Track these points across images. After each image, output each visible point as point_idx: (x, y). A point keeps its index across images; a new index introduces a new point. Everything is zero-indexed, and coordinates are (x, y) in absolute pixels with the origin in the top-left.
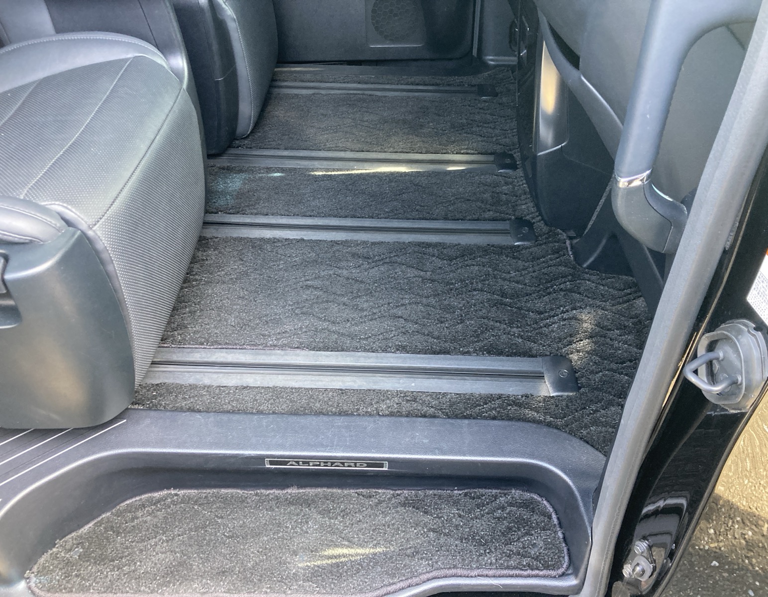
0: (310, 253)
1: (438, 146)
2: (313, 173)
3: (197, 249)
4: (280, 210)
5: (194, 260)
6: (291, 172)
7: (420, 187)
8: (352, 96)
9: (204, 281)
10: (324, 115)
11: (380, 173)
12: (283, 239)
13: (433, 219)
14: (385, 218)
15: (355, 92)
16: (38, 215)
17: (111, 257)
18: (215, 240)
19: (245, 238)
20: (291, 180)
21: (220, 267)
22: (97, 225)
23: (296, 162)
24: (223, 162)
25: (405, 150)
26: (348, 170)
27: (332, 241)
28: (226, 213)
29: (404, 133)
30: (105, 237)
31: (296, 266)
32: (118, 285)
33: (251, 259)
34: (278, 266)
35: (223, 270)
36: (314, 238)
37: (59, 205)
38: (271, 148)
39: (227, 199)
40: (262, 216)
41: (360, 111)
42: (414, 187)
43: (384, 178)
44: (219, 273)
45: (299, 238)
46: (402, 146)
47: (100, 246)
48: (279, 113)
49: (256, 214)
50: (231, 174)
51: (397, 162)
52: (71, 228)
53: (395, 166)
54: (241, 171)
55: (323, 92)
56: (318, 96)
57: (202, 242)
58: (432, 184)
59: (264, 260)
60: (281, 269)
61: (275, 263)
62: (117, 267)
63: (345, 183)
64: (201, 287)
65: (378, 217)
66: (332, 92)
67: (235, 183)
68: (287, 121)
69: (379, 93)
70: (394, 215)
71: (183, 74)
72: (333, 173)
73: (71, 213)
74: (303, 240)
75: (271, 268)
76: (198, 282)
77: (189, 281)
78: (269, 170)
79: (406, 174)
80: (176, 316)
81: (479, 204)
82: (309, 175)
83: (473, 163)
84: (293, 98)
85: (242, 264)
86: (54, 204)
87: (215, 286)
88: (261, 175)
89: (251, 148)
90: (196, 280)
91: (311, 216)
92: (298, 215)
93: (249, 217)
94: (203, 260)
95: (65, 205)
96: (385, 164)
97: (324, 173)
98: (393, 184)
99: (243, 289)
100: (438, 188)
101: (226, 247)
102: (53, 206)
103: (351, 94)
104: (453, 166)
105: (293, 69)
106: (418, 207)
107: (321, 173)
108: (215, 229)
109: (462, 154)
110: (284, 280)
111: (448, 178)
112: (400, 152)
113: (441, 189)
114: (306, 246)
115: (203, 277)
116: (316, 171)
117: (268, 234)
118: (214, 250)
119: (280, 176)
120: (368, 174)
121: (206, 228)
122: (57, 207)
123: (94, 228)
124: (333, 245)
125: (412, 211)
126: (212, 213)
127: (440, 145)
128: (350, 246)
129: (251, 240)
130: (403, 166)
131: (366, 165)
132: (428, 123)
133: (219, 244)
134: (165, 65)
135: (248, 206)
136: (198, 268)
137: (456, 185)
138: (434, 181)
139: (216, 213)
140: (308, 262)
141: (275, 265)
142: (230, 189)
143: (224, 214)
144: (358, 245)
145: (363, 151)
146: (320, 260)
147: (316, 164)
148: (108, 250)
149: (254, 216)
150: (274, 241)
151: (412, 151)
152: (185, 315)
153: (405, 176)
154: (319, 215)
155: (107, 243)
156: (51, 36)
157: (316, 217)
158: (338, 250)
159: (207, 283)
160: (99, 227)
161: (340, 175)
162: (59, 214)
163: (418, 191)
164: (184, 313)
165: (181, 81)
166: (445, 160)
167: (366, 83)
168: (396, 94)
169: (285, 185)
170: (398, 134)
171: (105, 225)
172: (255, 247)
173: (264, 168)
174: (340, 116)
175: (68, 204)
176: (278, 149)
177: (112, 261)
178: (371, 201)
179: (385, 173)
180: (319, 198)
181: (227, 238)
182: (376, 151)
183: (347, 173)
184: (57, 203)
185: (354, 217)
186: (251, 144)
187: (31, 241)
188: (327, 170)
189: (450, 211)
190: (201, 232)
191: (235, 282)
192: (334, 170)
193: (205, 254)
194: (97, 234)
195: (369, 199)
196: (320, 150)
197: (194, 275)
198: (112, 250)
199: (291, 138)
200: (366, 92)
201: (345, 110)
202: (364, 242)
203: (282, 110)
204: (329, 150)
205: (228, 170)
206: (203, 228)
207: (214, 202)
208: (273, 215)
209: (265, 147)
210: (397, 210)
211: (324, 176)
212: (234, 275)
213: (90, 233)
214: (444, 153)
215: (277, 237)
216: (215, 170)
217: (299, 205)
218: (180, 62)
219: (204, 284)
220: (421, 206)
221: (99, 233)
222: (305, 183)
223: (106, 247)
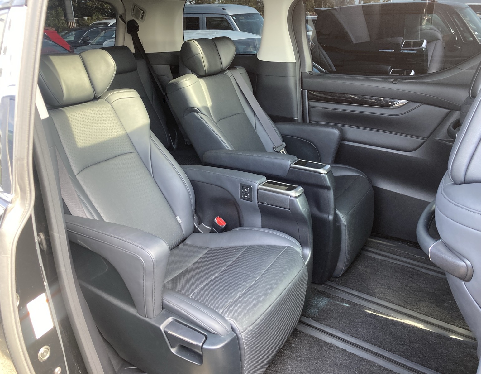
0: (346, 360)
1: (450, 319)
2: (366, 311)
3: (291, 336)
4: (340, 327)
5: (288, 342)
6: (354, 306)
7: (427, 342)
8: (406, 268)
9: (288, 356)
10: (386, 276)
11: (406, 324)
12: (335, 346)
13: (428, 367)
14: (398, 355)
15: (409, 265)
16: (223, 324)
17: (244, 347)
18: (301, 333)
19: (316, 338)
20: (352, 311)
21: (298, 351)
22: (243, 333)
23: (359, 301)
24: (321, 288)
25: (427, 314)
26: (387, 315)
27: (361, 357)
28: (312, 319)
29: (430, 302)
30: (245, 339)
31: (336, 365)
32: (243, 360)
33: (315, 352)
34: (327, 361)
35: (299, 353)
36: (352, 352)
37: (232, 321)
38: (349, 288)
39: (315, 311)
40: (329, 328)
41: (408, 279)
42: (424, 341)
43: (407, 328)
44: (296, 354)
45: (344, 348)
46: (425, 311)
47: (241, 342)
48: (361, 267)
49: (327, 325)
50: (323, 297)
51: (418, 320)
52: (233, 332)
53: (416, 322)
54: (328, 296)
55: (390, 260)
56: (386, 262)
57: (295, 333)
58: (436, 343)
59: (321, 355)
60: (328, 364)
61: (326, 359)
62: (246, 352)
63: (382, 323)
64: (285, 358)
65: (394, 352)
66: (395, 262)
67: (322, 303)
68: (364, 273)
69: (424, 271)
70: (404, 355)
71: (308, 257)
72: (377, 314)
73: (236, 325)
74: (345, 350)
75: (323, 361)
76: (285, 355)
77: (281, 353)
78: (344, 301)
79: (421, 330)
80: (268, 370)
81: (462, 368)
82: (364, 311)
83: (469, 338)
84: (371, 260)
85: (309, 353)
86: (231, 320)
87: (292, 361)
88: (337, 302)
89: (338, 284)
90: (284, 354)
91: (355, 337)
92: (348, 334)
93: (322, 326)
94: (291, 343)
95: (234, 321)
96: (411, 319)
97: (372, 313)
98: (411, 334)
99: (305, 368)
100: (439, 347)
101: (305, 339)
102: (230, 320)
103: (406, 266)
104: (455, 335)
105: (378, 241)
106: (421, 356)
107: (370, 312)
108: (304, 327)
109: (464, 329)
110: (327, 371)
111: (448, 342)
112: (423, 314)
113: (441, 349)
114: (346, 355)
115: (288, 353)
116: (368, 310)
117: (329, 340)
118: (299, 339)
119: (347, 306)
120: (398, 322)
121: (300, 325)
122: (231, 321)
123: (242, 334)
124: (361, 361)
125: (417, 357)
126: (305, 316)
127: (451, 318)
128: (371, 365)
129: (318, 340)
130: (421, 324)
131: (399, 315)
132: (449, 300)
133: (302, 337)
134: (300, 253)
135: (324, 319)
136: (287, 347)
137: (452, 350)
138: (438, 342)
139: (308, 317)
140: (343, 366)
141: (325, 360)
142: (319, 306)
143: (311, 320)
144: (376, 366)
145: (400, 306)
146: (350, 367)
147: (370, 305)
148: (244, 344)
149: (325, 326)
150: (330, 345)
151: (431, 316)
152: (272, 372)
153: (421, 331)
154: (360, 338)
155: (245, 342)
156: (259, 228)
157: (358, 339)
158: (362, 365)
159: (289, 357)
160: (244, 334)
161: (381, 317)
162: (231, 324)
163: (425, 344)
164: (272, 371)
165: (305, 261)
166: (452, 330)
167: (418, 261)
168: (434, 274)
169: (348, 313)
170: (426, 302)
171: (247, 333)
172: (319, 345)
173: (341, 299)
174: (395, 279)
175: (236, 321)
176: (352, 289)
177: (244, 349)
178: (394, 341)
179: (408, 325)
180: (363, 328)
181: (307, 334)
182: (408, 309)
183: (386, 317)
184: (232, 319)
185: (379, 347)
186: (339, 282)
187: (217, 334)
188: (375, 311)
189: (441, 366)
190: (297, 326)
191: (302, 362)
192: (379, 313)
193: (293, 340)
194: (242, 337)
195: (393, 339)
196: (375, 297)
197: (284, 350)
198: (245, 345)
199: (362, 285)
200: (416, 268)
201: (399, 275)
202: (379, 366)
203: (363, 266)
204: (381, 298)
205: (322, 294)
206: (298, 324)
207: (309, 311)
208: (335, 329)
209: (346, 286)
210: (407, 353)
211: (372, 314)
212: (303, 358)
213: (240, 336)
214: (452, 325)
215: (333, 343)
216: (316, 292)
217: (351, 328)
218: (308, 252)
219: (287, 357)
220: (424, 356)
221: (243, 336)
222: (360, 315)
223: (244, 343)
